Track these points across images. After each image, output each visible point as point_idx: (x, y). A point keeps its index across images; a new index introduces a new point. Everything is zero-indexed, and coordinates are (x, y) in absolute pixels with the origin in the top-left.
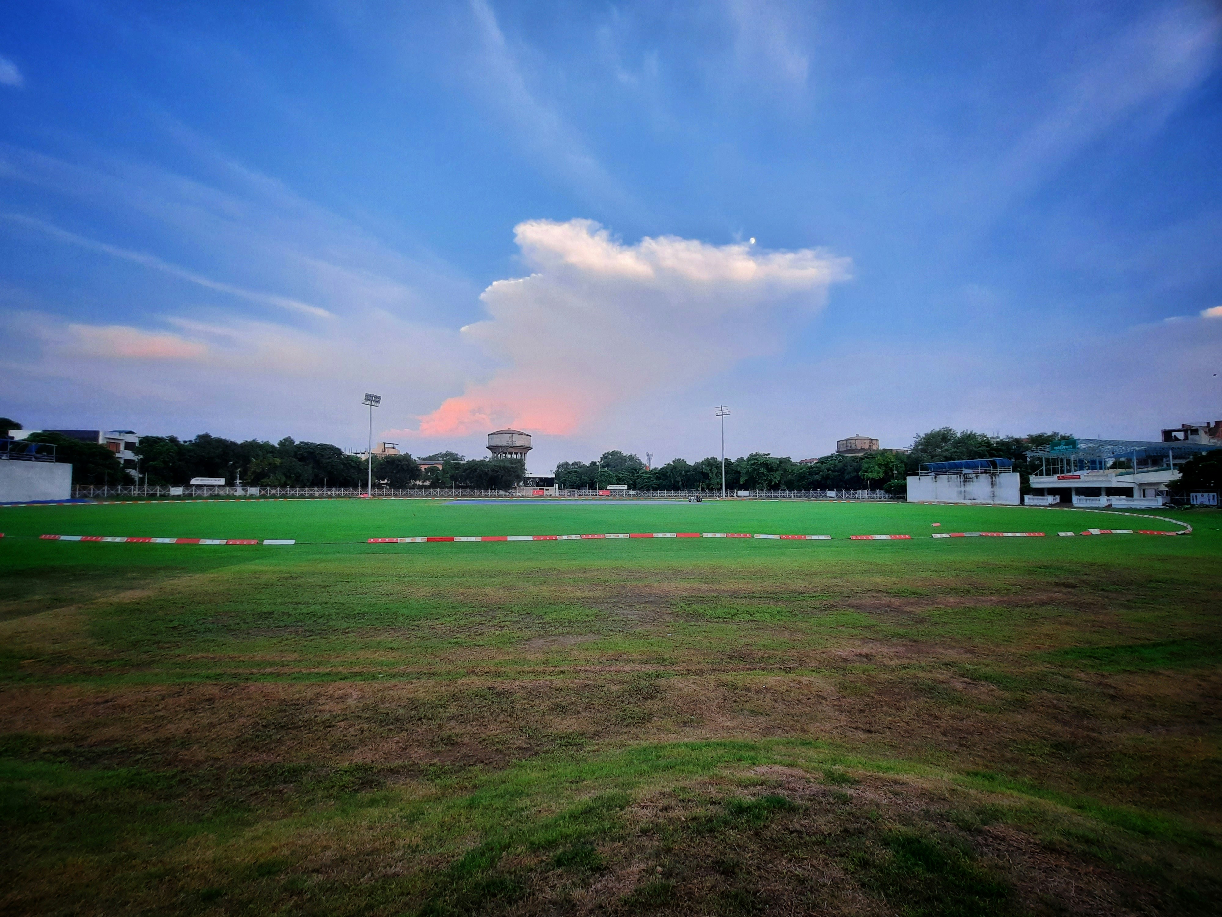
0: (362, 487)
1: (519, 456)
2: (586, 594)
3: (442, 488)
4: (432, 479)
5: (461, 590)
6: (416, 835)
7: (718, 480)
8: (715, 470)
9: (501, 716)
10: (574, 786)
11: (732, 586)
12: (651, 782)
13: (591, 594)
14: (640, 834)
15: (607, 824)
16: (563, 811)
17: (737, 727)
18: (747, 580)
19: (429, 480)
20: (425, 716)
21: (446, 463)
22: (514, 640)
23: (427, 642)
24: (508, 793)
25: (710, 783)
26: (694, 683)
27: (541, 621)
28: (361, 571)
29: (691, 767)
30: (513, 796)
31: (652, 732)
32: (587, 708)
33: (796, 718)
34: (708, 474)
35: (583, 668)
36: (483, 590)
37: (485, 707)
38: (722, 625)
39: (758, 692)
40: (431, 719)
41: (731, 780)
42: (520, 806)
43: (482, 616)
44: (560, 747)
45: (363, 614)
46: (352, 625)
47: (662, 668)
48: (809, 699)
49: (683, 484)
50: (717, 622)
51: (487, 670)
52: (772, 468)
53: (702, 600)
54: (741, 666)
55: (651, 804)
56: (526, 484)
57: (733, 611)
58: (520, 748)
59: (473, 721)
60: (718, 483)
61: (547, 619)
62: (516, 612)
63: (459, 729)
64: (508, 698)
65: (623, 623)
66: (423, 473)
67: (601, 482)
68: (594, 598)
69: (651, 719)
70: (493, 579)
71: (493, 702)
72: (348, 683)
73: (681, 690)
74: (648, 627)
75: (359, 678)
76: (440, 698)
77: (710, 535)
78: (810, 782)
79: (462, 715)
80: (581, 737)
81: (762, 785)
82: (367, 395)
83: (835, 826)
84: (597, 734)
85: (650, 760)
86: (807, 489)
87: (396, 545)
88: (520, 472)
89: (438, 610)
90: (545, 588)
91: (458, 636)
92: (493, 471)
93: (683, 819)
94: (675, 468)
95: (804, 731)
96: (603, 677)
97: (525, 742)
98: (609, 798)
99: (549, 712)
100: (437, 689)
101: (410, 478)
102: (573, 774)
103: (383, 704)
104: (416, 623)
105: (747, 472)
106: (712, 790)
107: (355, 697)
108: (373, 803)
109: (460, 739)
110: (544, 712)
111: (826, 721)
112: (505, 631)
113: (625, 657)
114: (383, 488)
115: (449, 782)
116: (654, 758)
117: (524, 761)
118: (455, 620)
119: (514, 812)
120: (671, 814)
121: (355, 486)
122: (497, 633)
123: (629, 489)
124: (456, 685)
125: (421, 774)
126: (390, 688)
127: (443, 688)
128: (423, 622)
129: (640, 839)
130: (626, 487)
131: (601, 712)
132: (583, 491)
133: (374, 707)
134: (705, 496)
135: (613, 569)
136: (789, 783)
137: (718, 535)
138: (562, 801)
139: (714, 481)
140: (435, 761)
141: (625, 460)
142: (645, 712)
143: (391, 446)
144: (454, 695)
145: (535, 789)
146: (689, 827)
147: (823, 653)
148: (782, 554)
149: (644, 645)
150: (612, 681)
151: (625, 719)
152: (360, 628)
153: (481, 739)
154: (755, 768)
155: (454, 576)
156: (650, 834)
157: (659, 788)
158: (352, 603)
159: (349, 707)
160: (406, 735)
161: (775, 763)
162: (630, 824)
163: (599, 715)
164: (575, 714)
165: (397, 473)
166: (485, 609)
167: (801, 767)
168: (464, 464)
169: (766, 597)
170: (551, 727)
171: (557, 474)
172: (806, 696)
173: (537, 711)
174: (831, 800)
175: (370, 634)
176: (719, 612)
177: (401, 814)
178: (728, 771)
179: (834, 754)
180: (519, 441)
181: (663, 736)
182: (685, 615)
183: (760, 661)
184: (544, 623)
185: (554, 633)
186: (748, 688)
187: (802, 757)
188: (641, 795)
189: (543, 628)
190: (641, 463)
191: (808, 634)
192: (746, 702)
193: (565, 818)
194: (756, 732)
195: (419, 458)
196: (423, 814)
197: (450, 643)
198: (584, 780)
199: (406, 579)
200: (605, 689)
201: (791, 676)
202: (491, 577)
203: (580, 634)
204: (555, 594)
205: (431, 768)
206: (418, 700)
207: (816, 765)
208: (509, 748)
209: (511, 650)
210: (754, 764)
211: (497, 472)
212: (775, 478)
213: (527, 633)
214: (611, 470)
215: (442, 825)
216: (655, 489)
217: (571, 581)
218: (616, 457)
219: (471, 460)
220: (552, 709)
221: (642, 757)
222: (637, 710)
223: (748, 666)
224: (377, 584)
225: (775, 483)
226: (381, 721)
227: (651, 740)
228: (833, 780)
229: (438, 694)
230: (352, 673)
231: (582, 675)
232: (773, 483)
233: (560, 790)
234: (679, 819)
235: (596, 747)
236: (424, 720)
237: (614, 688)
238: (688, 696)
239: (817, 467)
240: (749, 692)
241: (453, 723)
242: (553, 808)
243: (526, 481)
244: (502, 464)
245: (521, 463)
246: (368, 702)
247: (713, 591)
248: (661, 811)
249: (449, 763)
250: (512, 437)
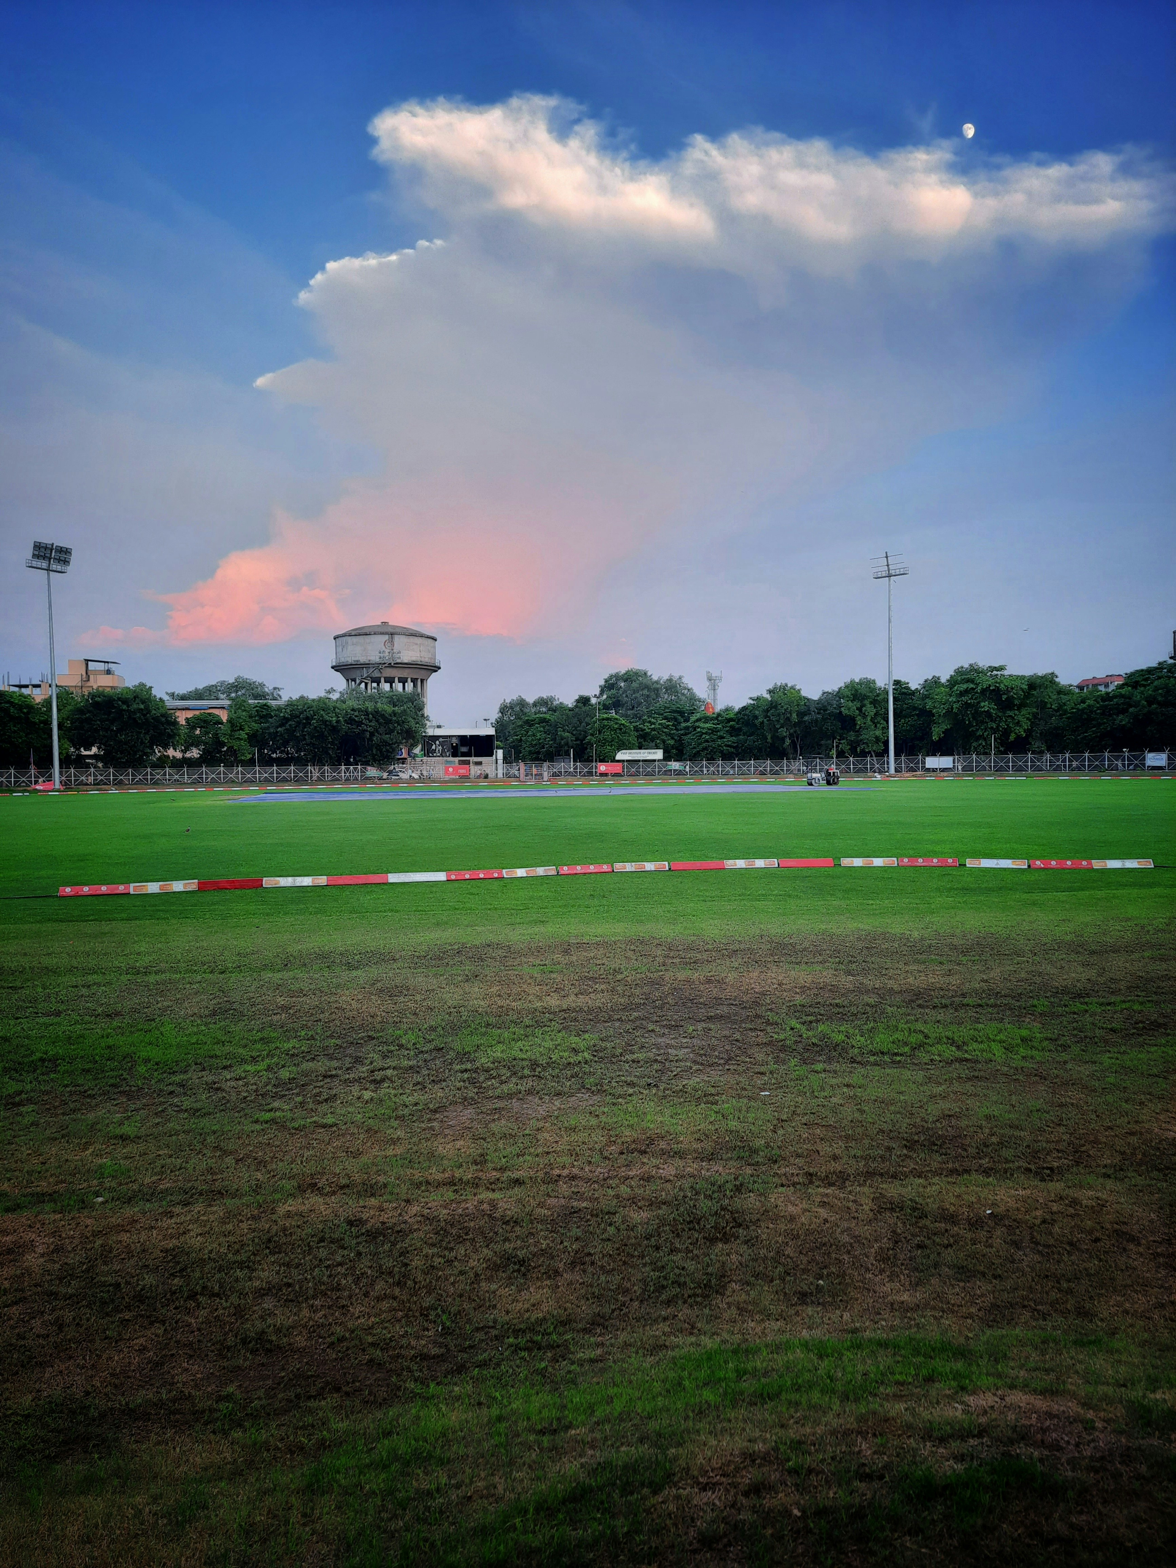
0: (38, 765)
1: (409, 686)
2: (571, 1001)
3: (230, 765)
4: (205, 744)
5: (281, 1001)
6: (189, 1553)
7: (878, 733)
8: (870, 710)
9: (380, 1286)
10: (546, 1440)
11: (911, 980)
12: (724, 1430)
13: (582, 1000)
14: (696, 1545)
15: (622, 1525)
16: (522, 1498)
17: (926, 1305)
18: (946, 967)
19: (197, 746)
20: (204, 1288)
21: (238, 705)
22: (406, 1111)
23: (205, 1122)
24: (397, 1458)
25: (859, 1433)
26: (823, 1204)
27: (469, 1066)
28: (47, 961)
29: (816, 1396)
30: (408, 1464)
31: (726, 1316)
32: (577, 1262)
33: (1065, 1285)
34: (853, 719)
35: (565, 1172)
36: (333, 999)
37: (340, 1264)
38: (888, 1071)
39: (975, 1223)
40: (218, 1295)
41: (909, 1426)
42: (425, 1486)
43: (331, 1057)
44: (515, 1352)
45: (54, 1061)
46: (28, 1087)
47: (749, 1171)
48: (1097, 1240)
49: (793, 744)
50: (876, 1064)
51: (344, 1181)
52: (1010, 700)
53: (840, 1014)
54: (935, 1165)
55: (723, 1479)
56: (428, 752)
57: (914, 1039)
58: (424, 1357)
59: (314, 1297)
60: (877, 739)
61: (483, 1060)
62: (410, 1046)
63: (283, 1317)
64: (394, 1244)
65: (656, 1066)
66: (184, 731)
67: (603, 743)
68: (590, 1011)
69: (724, 1287)
70: (354, 973)
71: (359, 1254)
72: (24, 1217)
73: (792, 1219)
74: (715, 1075)
75: (48, 1207)
76: (236, 1247)
77: (858, 862)
78: (1094, 1428)
79: (289, 1285)
80: (561, 1329)
81: (980, 1435)
82: (38, 546)
83: (1150, 1528)
84: (598, 1323)
85: (720, 1380)
86: (1096, 747)
87: (123, 901)
88: (412, 723)
89: (228, 1048)
90: (476, 988)
91: (276, 1104)
92: (350, 721)
93: (796, 1512)
94: (773, 705)
95: (1083, 1313)
96: (611, 1192)
97: (435, 1342)
98: (626, 1467)
99: (488, 1273)
100: (230, 1227)
101: (153, 742)
102: (545, 1413)
103: (105, 1263)
104: (177, 1078)
105: (949, 712)
106: (865, 1447)
107: (40, 1250)
108: (89, 1484)
109: (285, 1340)
110: (477, 1275)
111: (1136, 1292)
112: (385, 1089)
113: (663, 1145)
114: (88, 766)
115: (264, 1435)
116: (732, 1375)
117: (432, 1385)
118: (269, 1069)
119: (410, 1499)
120: (768, 1502)
121: (22, 765)
122: (367, 1095)
123: (667, 757)
124: (274, 1217)
125: (197, 1420)
126: (121, 1228)
127: (244, 1226)
128: (193, 1076)
129: (698, 1557)
130: (659, 754)
131: (609, 1272)
132: (561, 766)
133: (87, 1271)
134: (847, 771)
135: (631, 942)
136: (1044, 1430)
137: (878, 862)
138: (518, 1475)
139: (869, 735)
140: (231, 1389)
141: (657, 690)
142: (710, 1270)
143: (101, 667)
144: (269, 1241)
145: (458, 1449)
146: (810, 1531)
147: (1132, 1134)
148: (1034, 904)
149: (706, 1118)
150: (633, 1200)
151: (664, 1287)
152: (47, 1093)
153: (334, 1339)
154: (966, 1398)
155: (265, 967)
156: (720, 1546)
157: (739, 1444)
158: (28, 1037)
159: (28, 1271)
160: (160, 1332)
161: (1012, 1387)
162: (675, 1525)
163: (603, 1278)
164: (549, 1277)
165: (119, 730)
166: (339, 1042)
167: (1074, 1396)
168: (279, 709)
169: (995, 1006)
170: (494, 1307)
171: (500, 726)
172: (1091, 1232)
173: (462, 1273)
174: (1144, 1469)
175: (72, 1106)
176: (882, 1040)
177: (155, 1508)
178: (902, 1406)
179: (1154, 1367)
180: (409, 652)
181: (752, 1324)
182: (800, 1047)
183: (979, 1156)
184: (476, 1071)
185: (498, 1092)
186: (952, 1216)
187: (1077, 1372)
188: (700, 1460)
189: (472, 1082)
190: (693, 699)
191: (1095, 1091)
192: (946, 1247)
193: (526, 1511)
194: (970, 1316)
195: (172, 695)
196: (205, 1507)
197: (257, 1122)
198: (569, 1426)
199: (152, 979)
200: (617, 1218)
201: (1056, 1186)
202: (350, 967)
203: (558, 1094)
204: (500, 1003)
205: (222, 1406)
206: (188, 1254)
207: (1109, 1390)
208: (398, 1356)
209: (400, 1133)
210: (963, 1388)
211: (360, 723)
212: (1018, 723)
213: (438, 1093)
214: (626, 716)
215: (248, 1530)
216: (728, 757)
217: (535, 972)
218: (635, 685)
219: (295, 696)
220: (496, 1268)
221: (703, 1374)
222: (691, 1266)
223: (950, 1166)
224: (84, 991)
225: (1018, 737)
226: (104, 1303)
227: (725, 1336)
228: (1148, 1424)
229: (231, 1239)
230: (32, 1195)
231: (564, 1188)
232: (1012, 737)
233: (516, 1450)
234: (787, 1513)
235: (599, 1351)
236: (201, 1299)
237: (638, 1216)
238: (809, 1232)
239: (1122, 696)
240: (954, 1223)
241: (268, 1303)
242: (500, 1489)
243: (429, 744)
244: (370, 706)
245: (415, 704)
246: (72, 1259)
247: (867, 992)
248: (746, 1494)
249: (261, 1393)
250: (392, 641)
